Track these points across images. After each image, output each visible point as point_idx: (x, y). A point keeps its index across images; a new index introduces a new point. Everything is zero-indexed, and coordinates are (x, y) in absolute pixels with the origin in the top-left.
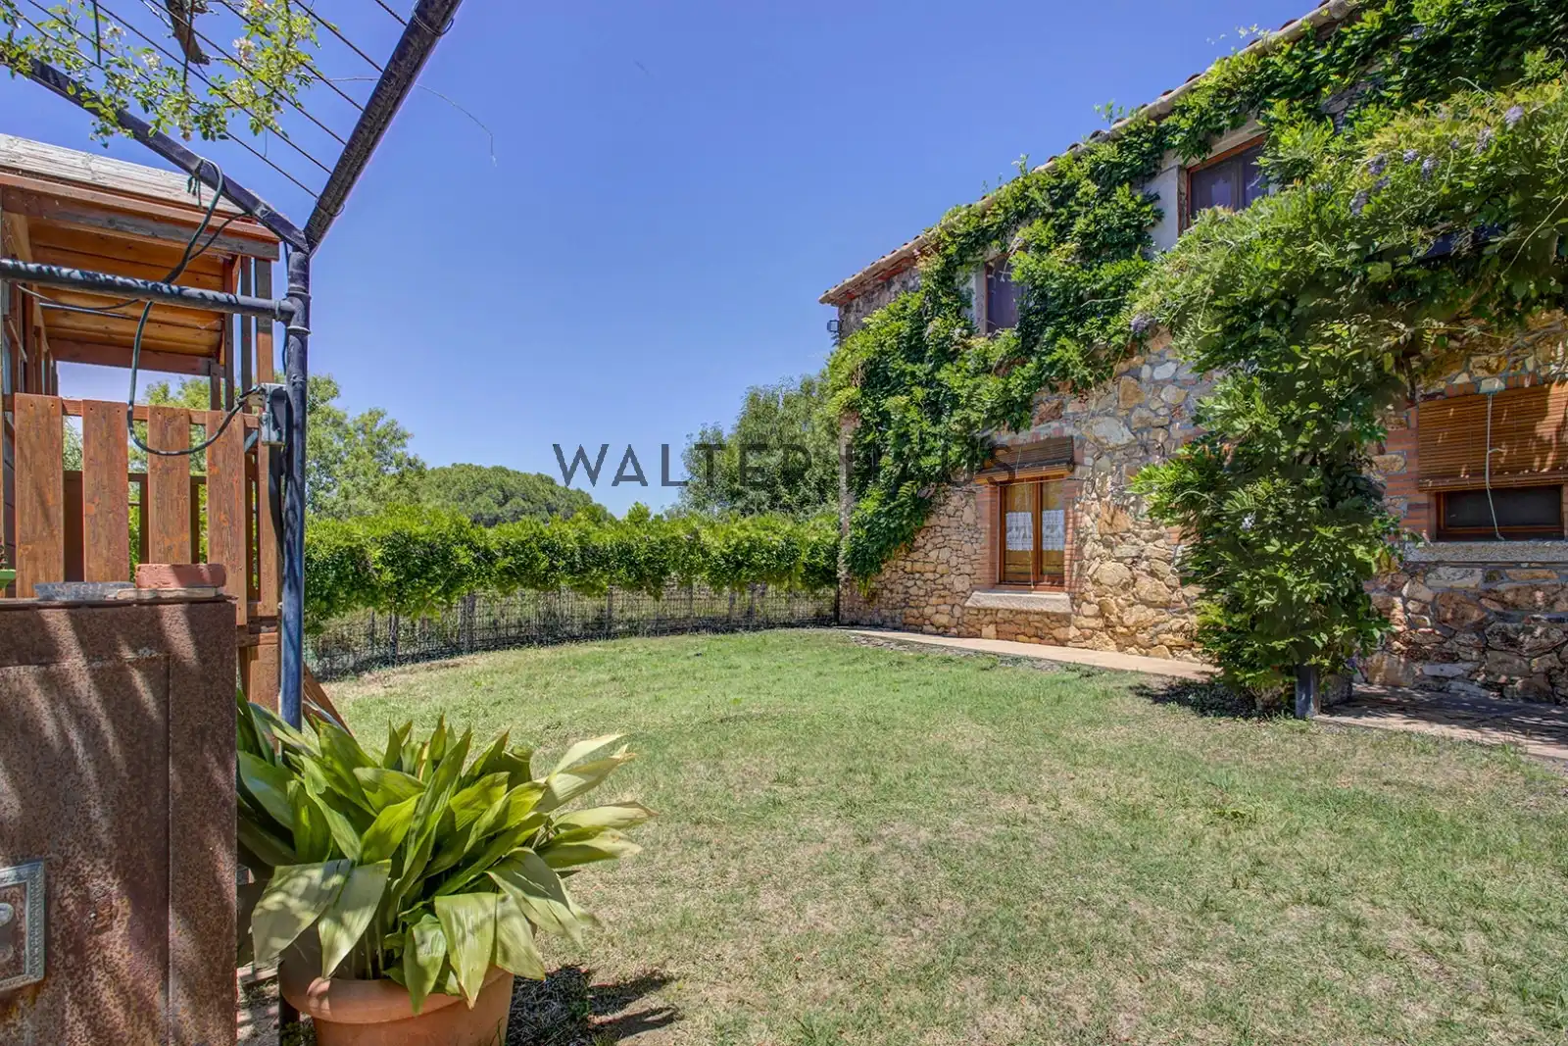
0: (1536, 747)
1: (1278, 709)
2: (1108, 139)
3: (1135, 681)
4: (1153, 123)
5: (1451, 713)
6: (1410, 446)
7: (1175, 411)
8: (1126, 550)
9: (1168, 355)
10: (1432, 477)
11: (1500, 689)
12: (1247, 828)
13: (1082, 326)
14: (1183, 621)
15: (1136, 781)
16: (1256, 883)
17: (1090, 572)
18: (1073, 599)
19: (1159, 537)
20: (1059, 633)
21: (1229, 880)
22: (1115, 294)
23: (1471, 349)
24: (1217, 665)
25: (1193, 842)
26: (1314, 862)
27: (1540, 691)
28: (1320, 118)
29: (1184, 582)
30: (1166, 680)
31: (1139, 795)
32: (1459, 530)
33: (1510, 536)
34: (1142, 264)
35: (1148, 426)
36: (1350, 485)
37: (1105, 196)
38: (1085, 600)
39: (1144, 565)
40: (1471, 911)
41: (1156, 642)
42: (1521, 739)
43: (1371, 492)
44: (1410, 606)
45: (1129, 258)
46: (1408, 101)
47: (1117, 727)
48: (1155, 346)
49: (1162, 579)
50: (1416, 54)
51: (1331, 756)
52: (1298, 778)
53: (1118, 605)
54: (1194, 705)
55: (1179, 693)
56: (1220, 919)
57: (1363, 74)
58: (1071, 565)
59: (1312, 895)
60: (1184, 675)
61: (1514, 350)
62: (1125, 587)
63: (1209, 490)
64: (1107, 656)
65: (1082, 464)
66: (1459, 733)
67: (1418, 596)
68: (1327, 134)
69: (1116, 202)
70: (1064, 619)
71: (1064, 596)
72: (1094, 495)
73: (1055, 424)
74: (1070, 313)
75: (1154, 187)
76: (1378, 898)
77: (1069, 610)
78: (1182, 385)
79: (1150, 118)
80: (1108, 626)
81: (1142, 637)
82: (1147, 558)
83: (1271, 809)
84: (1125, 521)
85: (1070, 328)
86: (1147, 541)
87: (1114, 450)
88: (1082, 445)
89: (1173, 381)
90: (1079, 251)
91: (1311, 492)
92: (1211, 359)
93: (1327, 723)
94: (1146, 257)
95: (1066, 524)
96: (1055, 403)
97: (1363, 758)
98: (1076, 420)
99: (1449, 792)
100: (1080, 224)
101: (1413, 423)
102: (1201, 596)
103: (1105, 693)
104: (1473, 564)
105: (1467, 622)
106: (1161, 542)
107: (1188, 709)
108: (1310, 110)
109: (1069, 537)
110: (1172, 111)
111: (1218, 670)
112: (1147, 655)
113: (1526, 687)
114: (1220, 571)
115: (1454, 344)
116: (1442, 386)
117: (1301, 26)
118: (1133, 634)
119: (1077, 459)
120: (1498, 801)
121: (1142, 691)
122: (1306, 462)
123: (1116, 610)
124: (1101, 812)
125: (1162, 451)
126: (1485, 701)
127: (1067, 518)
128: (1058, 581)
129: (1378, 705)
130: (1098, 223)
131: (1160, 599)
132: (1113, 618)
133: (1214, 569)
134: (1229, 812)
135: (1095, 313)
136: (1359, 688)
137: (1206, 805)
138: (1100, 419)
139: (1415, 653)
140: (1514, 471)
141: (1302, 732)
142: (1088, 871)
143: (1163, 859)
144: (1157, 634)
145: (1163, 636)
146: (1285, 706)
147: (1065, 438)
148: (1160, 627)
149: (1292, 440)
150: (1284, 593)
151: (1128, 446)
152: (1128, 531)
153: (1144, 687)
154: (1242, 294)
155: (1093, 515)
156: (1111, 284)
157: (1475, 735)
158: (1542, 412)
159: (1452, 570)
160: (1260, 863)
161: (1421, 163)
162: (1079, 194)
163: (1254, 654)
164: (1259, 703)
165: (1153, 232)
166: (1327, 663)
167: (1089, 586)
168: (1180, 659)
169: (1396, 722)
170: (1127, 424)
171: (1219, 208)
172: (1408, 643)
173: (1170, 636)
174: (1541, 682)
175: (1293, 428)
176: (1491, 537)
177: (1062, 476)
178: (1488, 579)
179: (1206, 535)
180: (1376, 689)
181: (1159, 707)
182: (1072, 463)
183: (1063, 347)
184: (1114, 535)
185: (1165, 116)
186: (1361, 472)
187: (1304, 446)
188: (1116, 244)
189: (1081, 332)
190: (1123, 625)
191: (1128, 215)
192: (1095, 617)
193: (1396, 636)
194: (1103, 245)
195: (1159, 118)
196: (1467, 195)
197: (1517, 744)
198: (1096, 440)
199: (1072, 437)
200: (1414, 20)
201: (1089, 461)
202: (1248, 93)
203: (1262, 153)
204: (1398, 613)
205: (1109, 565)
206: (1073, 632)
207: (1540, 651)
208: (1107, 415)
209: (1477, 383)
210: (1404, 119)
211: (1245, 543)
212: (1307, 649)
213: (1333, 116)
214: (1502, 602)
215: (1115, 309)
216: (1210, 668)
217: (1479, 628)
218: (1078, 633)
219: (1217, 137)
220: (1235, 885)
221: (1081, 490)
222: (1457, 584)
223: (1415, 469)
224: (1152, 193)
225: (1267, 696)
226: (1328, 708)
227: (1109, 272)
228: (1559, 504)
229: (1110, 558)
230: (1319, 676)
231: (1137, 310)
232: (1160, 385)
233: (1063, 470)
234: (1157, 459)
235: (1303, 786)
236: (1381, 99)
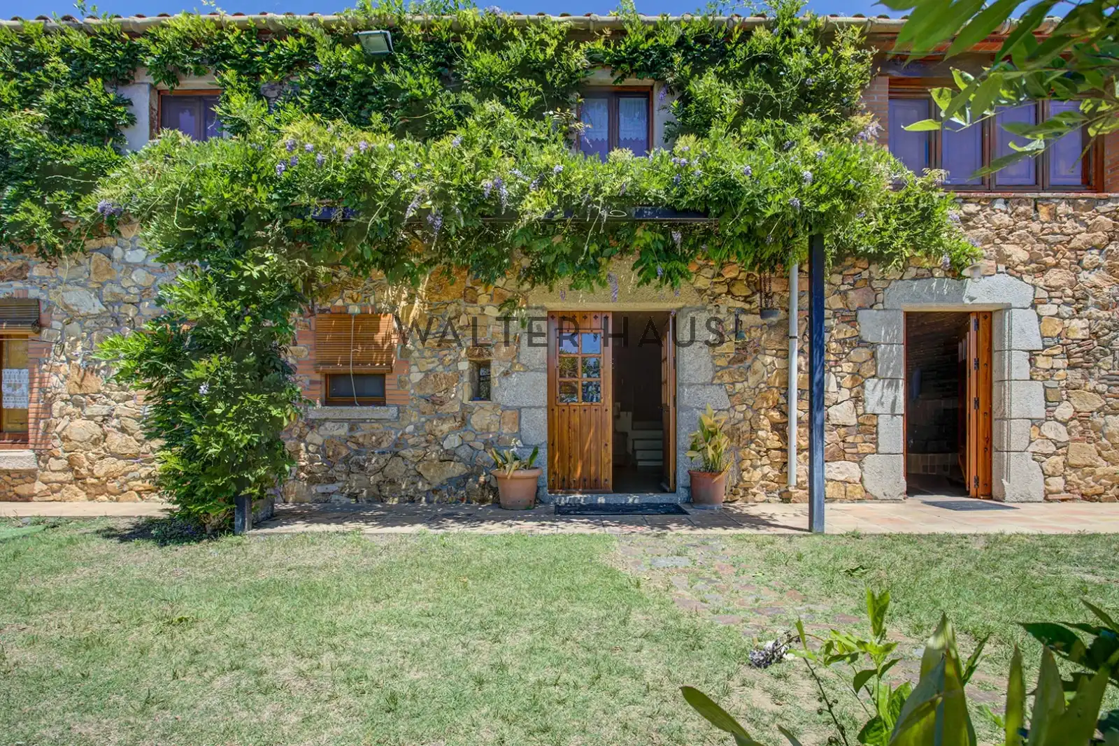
0: (370, 529)
1: (222, 530)
2: (80, 28)
3: (102, 525)
4: (125, 36)
5: (330, 515)
6: (311, 342)
7: (144, 291)
8: (97, 409)
9: (139, 242)
10: (322, 364)
11: (355, 496)
12: (190, 628)
13: (50, 195)
14: (151, 469)
15: (94, 615)
16: (192, 669)
17: (59, 429)
18: (39, 456)
19: (129, 398)
20: (23, 489)
21: (170, 674)
22: (87, 176)
23: (344, 286)
24: (175, 503)
25: (142, 653)
26: (236, 639)
27: (374, 495)
28: (259, 97)
29: (150, 437)
30: (134, 520)
31: (95, 626)
32: (336, 399)
33: (362, 404)
34: (115, 157)
35: (118, 301)
36: (272, 364)
37: (78, 82)
38: (53, 456)
39: (115, 422)
40: (327, 640)
41: (126, 488)
42: (362, 525)
43: (287, 369)
44: (310, 448)
45: (102, 147)
46: (312, 111)
47: (80, 569)
48: (128, 233)
49: (132, 434)
50: (318, 81)
51: (256, 559)
52: (233, 579)
53: (88, 459)
54: (155, 538)
55: (143, 531)
56: (159, 709)
57: (288, 79)
58: (37, 423)
59: (232, 663)
60: (149, 514)
61: (365, 290)
62: (96, 442)
63: (169, 361)
64: (77, 506)
65: (50, 327)
66: (333, 527)
67: (315, 442)
68: (263, 110)
69: (88, 90)
70: (30, 475)
71: (28, 453)
72: (63, 358)
73: (18, 285)
74: (36, 179)
75: (127, 92)
76: (275, 651)
77: (35, 466)
78: (151, 271)
79: (123, 30)
80: (79, 478)
81: (113, 486)
82: (118, 417)
83: (209, 609)
84: (95, 383)
85: (38, 194)
86: (118, 402)
87: (86, 317)
88: (49, 310)
89: (144, 266)
90: (47, 122)
91: (247, 367)
92: (172, 254)
93: (255, 535)
94: (118, 151)
95: (31, 383)
96: (19, 263)
97: (277, 555)
98: (42, 283)
99: (325, 566)
100: (48, 97)
101: (313, 328)
102: (163, 448)
103: (71, 541)
104: (342, 420)
105: (340, 457)
106: (130, 403)
107: (151, 543)
108: (253, 87)
109: (35, 396)
110: (145, 34)
111: (177, 506)
112: (117, 500)
113: (368, 494)
114: (178, 427)
115: (335, 279)
116: (329, 305)
117: (247, 22)
118: (104, 484)
119: (43, 322)
120: (349, 566)
121: (109, 534)
122: (244, 345)
123: (87, 464)
124: (53, 653)
125: (132, 323)
126: (348, 505)
127: (32, 378)
128: (21, 438)
129: (290, 517)
130: (70, 103)
131: (130, 451)
132: (84, 471)
133: (174, 425)
134: (176, 620)
135: (65, 187)
136: (279, 506)
137: (158, 619)
138: (69, 287)
139: (313, 480)
140: (364, 364)
141: (239, 544)
142: (31, 713)
143: (113, 676)
144: (127, 482)
145: (132, 483)
146: (227, 528)
147: (30, 300)
148: (130, 475)
149: (235, 328)
150: (228, 442)
151: (99, 316)
152: (99, 392)
153: (111, 529)
154: (199, 209)
155: (61, 376)
156: (82, 165)
157: (340, 528)
158: (377, 330)
159: (333, 424)
160: (197, 652)
161: (316, 154)
162: (48, 67)
163: (206, 492)
164: (209, 528)
165: (125, 132)
166: (256, 491)
167: (57, 442)
168: (147, 500)
169: (299, 527)
170: (99, 296)
171: (180, 133)
172: (309, 473)
173: (140, 482)
174: (375, 490)
175: (236, 320)
176: (352, 404)
177: (26, 336)
178: (351, 429)
179: (167, 397)
180: (290, 506)
181: (124, 546)
182: (38, 325)
183: (28, 211)
184: (84, 395)
185: (138, 36)
186: (280, 356)
187: (242, 333)
188: (88, 130)
189: (48, 201)
190: (93, 476)
191: (101, 108)
192: (64, 471)
193: (302, 468)
194: (74, 126)
195: (133, 35)
196: (339, 185)
197: (360, 529)
198: (66, 306)
199: (38, 300)
200: (316, 58)
201: (57, 325)
202: (208, 51)
203: (217, 103)
204: (303, 455)
205: (79, 423)
206: (38, 486)
207: (375, 472)
208: (77, 284)
209: (346, 307)
210: (309, 121)
211: (198, 405)
212: (243, 483)
213: (268, 99)
214: (358, 444)
215: (88, 189)
216: (170, 506)
217: (346, 460)
218: (45, 487)
219: (183, 75)
220: (175, 676)
221: (49, 351)
222: (336, 433)
223: (313, 358)
224: (125, 96)
225: (215, 522)
226: (257, 524)
227: (80, 153)
228: (383, 384)
229: (80, 415)
230: (251, 502)
231: (105, 196)
232: (132, 267)
233: (27, 330)
234: (128, 331)
235: (235, 584)
236: (297, 102)
